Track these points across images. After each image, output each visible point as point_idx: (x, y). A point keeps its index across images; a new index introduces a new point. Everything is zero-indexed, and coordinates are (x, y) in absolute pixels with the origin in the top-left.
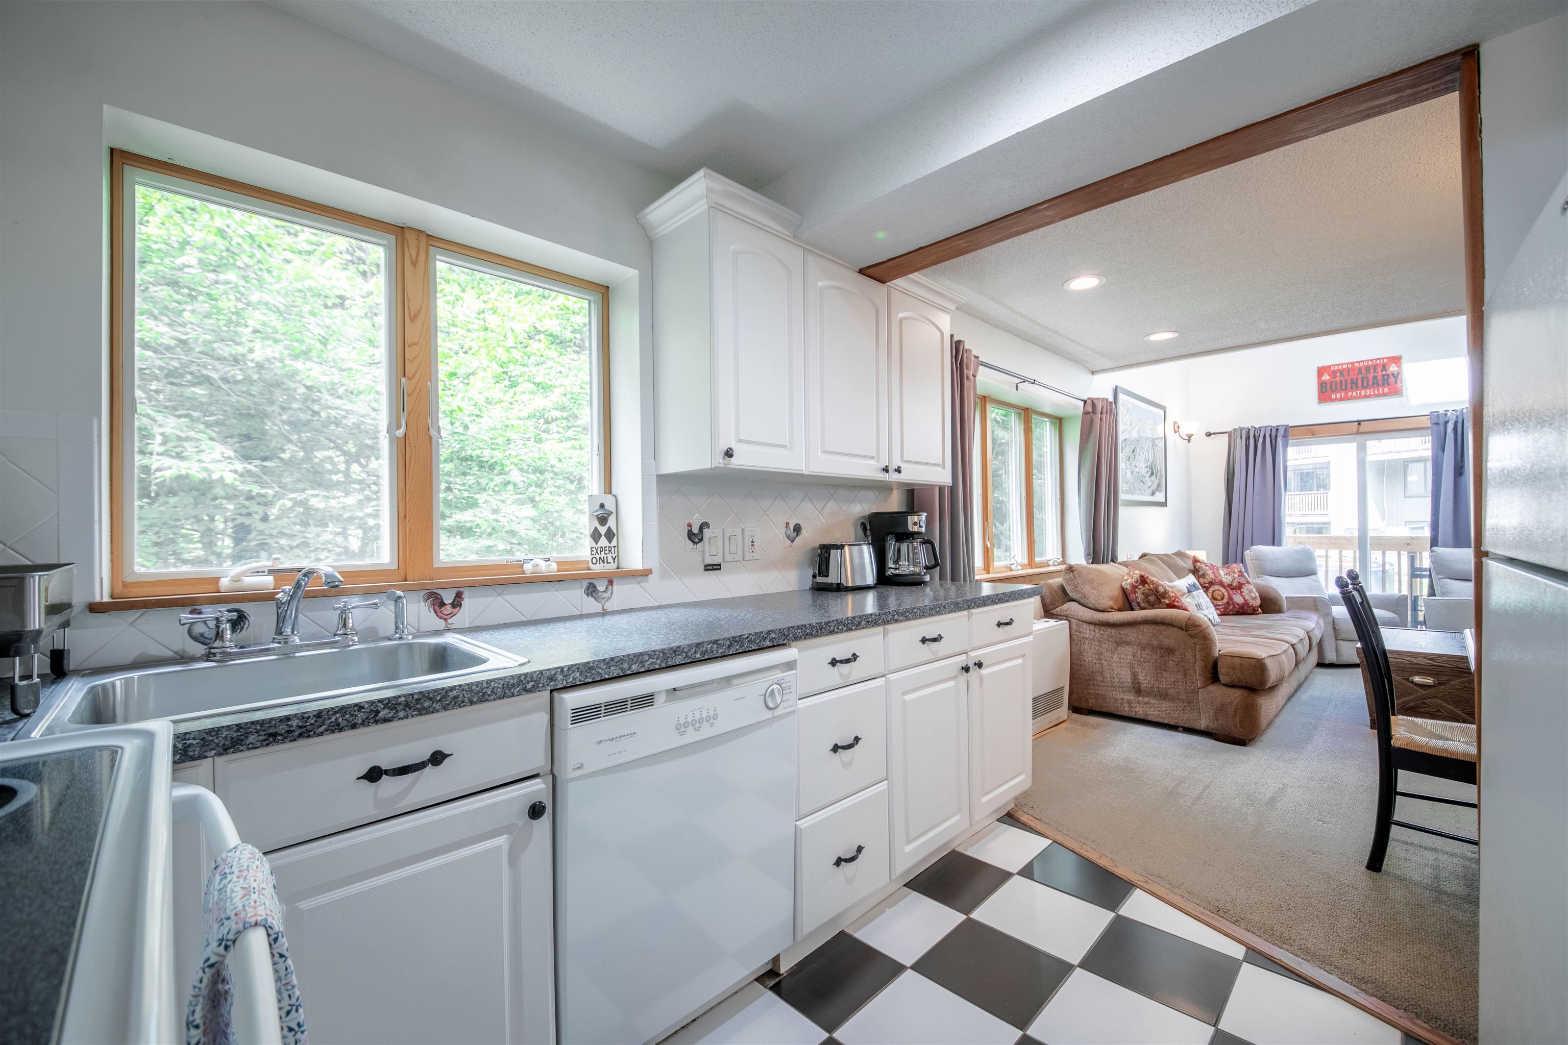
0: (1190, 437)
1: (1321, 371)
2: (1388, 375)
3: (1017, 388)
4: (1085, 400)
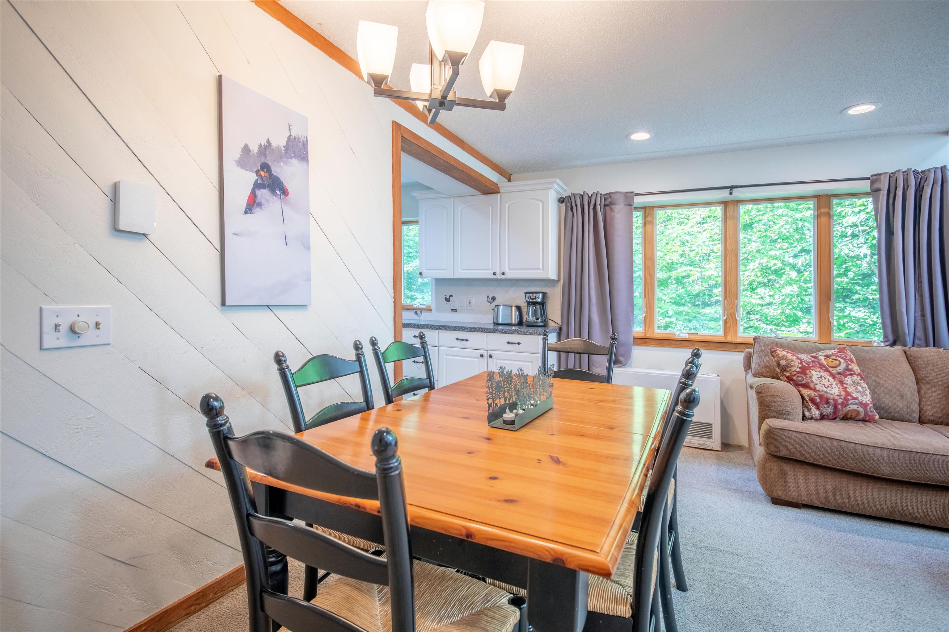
3: (731, 194)
4: (868, 179)
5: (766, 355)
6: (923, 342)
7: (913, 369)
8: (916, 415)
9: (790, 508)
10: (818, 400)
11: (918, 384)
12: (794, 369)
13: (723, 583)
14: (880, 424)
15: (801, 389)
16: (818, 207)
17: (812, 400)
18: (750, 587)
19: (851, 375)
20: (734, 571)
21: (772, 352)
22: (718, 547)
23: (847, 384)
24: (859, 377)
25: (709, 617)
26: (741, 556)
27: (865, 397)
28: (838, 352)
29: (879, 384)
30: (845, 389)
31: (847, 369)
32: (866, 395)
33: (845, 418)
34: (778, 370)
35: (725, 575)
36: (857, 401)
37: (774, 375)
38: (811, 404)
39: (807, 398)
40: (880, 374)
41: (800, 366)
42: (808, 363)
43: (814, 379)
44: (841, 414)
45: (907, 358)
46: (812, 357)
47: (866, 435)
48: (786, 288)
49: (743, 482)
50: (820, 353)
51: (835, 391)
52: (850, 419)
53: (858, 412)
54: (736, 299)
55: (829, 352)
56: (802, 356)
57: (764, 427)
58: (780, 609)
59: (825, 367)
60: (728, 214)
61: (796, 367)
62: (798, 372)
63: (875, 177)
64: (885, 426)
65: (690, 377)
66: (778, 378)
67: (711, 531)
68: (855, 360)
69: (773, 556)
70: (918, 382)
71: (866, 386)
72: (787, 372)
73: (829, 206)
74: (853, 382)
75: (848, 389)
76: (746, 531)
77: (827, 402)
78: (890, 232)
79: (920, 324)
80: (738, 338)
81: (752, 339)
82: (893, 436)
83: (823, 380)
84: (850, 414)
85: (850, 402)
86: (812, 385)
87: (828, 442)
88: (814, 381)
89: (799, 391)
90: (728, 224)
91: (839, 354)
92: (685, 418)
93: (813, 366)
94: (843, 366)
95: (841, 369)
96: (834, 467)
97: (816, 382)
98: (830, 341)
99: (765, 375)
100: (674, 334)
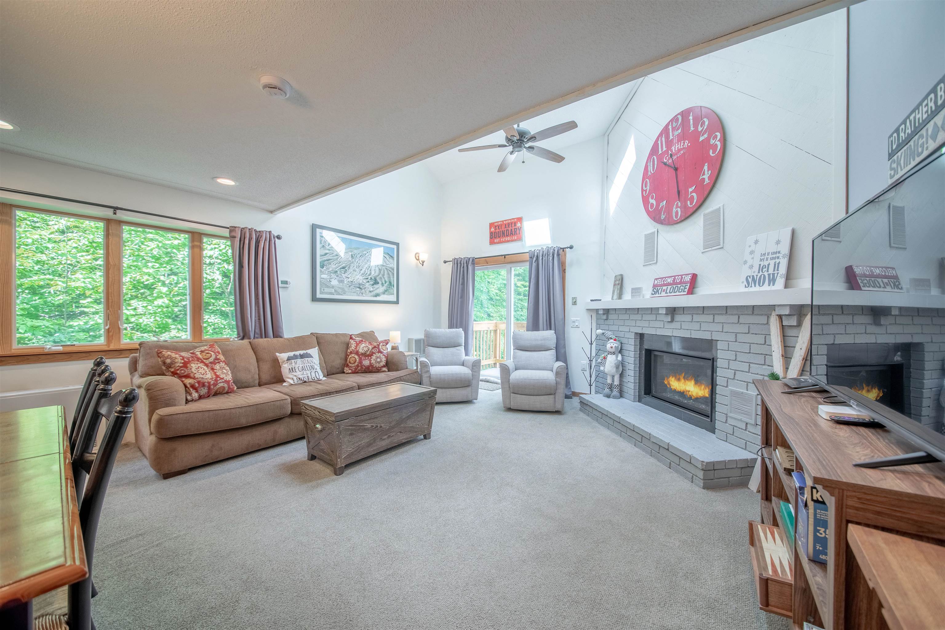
0: (423, 262)
1: (491, 225)
2: (516, 228)
3: (115, 213)
4: (228, 228)
5: (151, 357)
6: (259, 336)
7: (255, 353)
8: (257, 382)
9: (179, 476)
10: (197, 385)
11: (257, 362)
12: (177, 365)
13: (132, 565)
14: (237, 393)
15: (184, 379)
16: (193, 240)
17: (193, 386)
18: (158, 552)
19: (219, 362)
20: (142, 549)
21: (158, 353)
22: (121, 539)
23: (216, 370)
24: (224, 363)
25: (125, 600)
26: (144, 534)
27: (228, 376)
28: (210, 348)
29: (236, 366)
30: (215, 373)
31: (216, 359)
32: (229, 375)
33: (216, 394)
34: (164, 368)
35: (133, 557)
36: (223, 380)
37: (160, 372)
38: (191, 390)
39: (188, 386)
40: (236, 359)
41: (183, 361)
42: (188, 359)
43: (193, 370)
44: (213, 392)
45: (251, 347)
46: (191, 353)
47: (231, 402)
48: (158, 300)
49: (135, 474)
50: (197, 350)
51: (209, 376)
52: (219, 394)
53: (224, 387)
54: (120, 309)
55: (203, 348)
56: (183, 354)
57: (155, 417)
58: (185, 553)
59: (201, 359)
60: (110, 231)
61: (179, 362)
62: (181, 367)
63: (232, 228)
64: (241, 393)
65: (110, 382)
66: (163, 374)
67: (111, 529)
68: (221, 352)
69: (172, 519)
70: (258, 361)
71: (228, 368)
72: (172, 368)
73: (201, 241)
74: (220, 367)
75: (217, 373)
76: (145, 512)
77: (204, 385)
78: (241, 266)
79: (257, 325)
80: (121, 346)
81: (138, 345)
82: (246, 398)
83: (200, 370)
84: (219, 391)
85: (219, 382)
86: (192, 375)
87: (207, 414)
88: (194, 371)
89: (182, 381)
90: (110, 240)
91: (210, 349)
92: (124, 416)
93: (192, 361)
94: (214, 357)
95: (211, 359)
96: (211, 431)
97: (195, 372)
98: (201, 340)
99: (152, 374)
100: (44, 348)
